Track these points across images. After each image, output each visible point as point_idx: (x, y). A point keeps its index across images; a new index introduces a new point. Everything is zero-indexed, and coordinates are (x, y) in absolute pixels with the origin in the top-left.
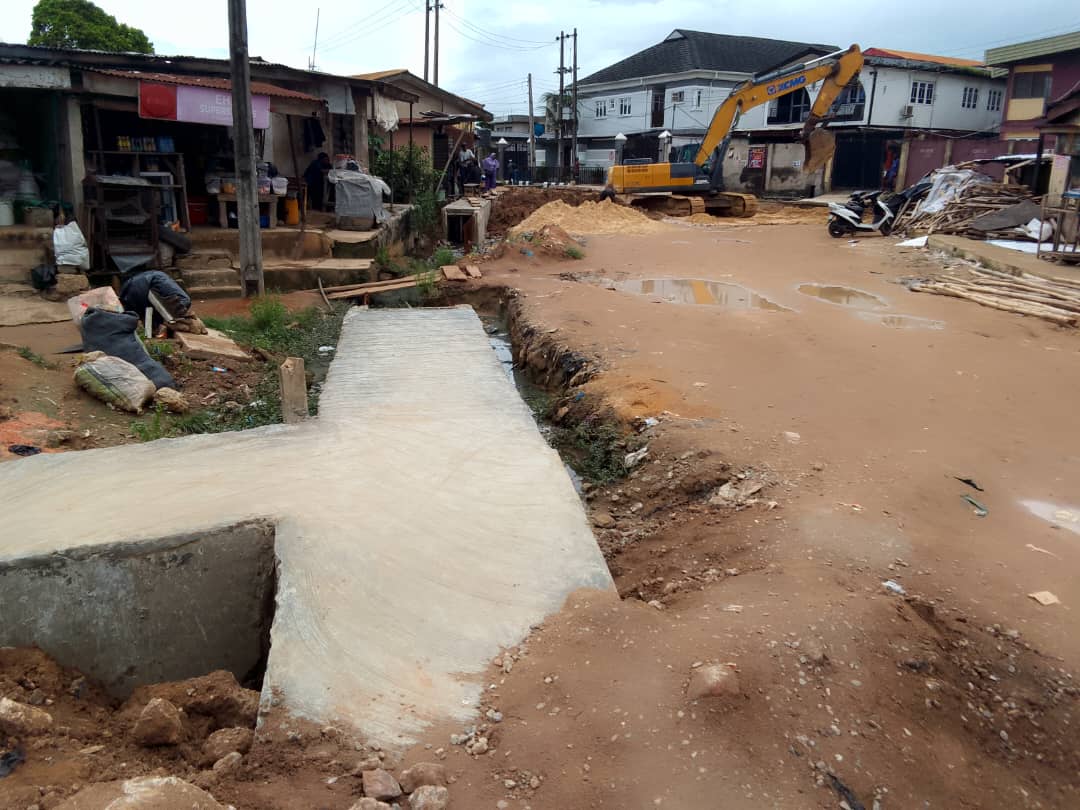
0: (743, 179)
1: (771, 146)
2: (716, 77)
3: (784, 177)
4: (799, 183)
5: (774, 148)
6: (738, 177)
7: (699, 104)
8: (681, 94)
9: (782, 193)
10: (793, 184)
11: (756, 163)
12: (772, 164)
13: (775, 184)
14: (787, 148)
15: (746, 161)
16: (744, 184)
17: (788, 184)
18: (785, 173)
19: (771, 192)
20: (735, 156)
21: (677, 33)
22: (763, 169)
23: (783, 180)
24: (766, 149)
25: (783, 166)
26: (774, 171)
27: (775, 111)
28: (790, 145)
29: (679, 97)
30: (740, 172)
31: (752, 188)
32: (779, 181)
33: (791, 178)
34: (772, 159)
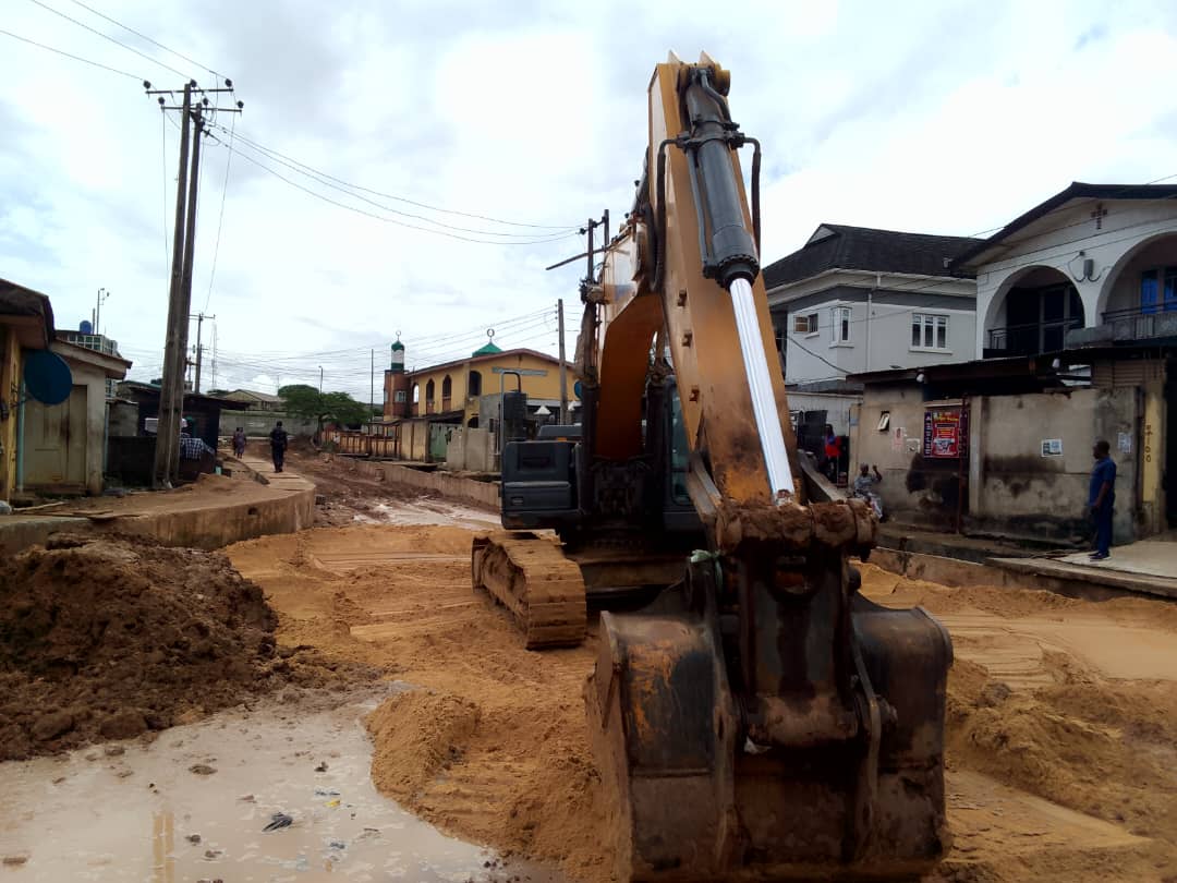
0: (915, 481)
1: (977, 403)
2: (879, 283)
3: (1016, 480)
4: (1064, 501)
5: (986, 408)
6: (903, 478)
7: (845, 336)
8: (814, 317)
9: (1016, 522)
10: (1048, 504)
11: (943, 445)
12: (983, 448)
13: (998, 500)
14: (1020, 406)
15: (920, 441)
16: (916, 497)
17: (1032, 501)
18: (1023, 470)
19: (984, 520)
20: (894, 428)
21: (823, 230)
22: (961, 461)
23: (1016, 490)
24: (966, 409)
25: (1014, 453)
26: (990, 467)
27: (1001, 334)
28: (1029, 400)
29: (810, 325)
30: (907, 465)
31: (938, 505)
32: (1004, 490)
33: (1037, 485)
34: (984, 435)
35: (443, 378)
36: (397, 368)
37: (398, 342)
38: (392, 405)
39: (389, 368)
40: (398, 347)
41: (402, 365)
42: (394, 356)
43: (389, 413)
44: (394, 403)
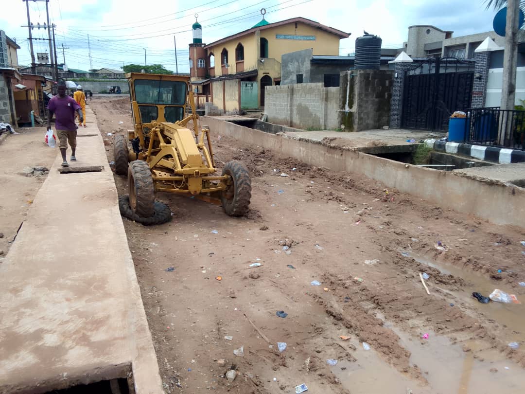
35: (235, 46)
36: (197, 42)
37: (197, 23)
38: (196, 70)
39: (192, 42)
40: (197, 26)
41: (200, 40)
42: (195, 34)
43: (194, 76)
44: (197, 68)
